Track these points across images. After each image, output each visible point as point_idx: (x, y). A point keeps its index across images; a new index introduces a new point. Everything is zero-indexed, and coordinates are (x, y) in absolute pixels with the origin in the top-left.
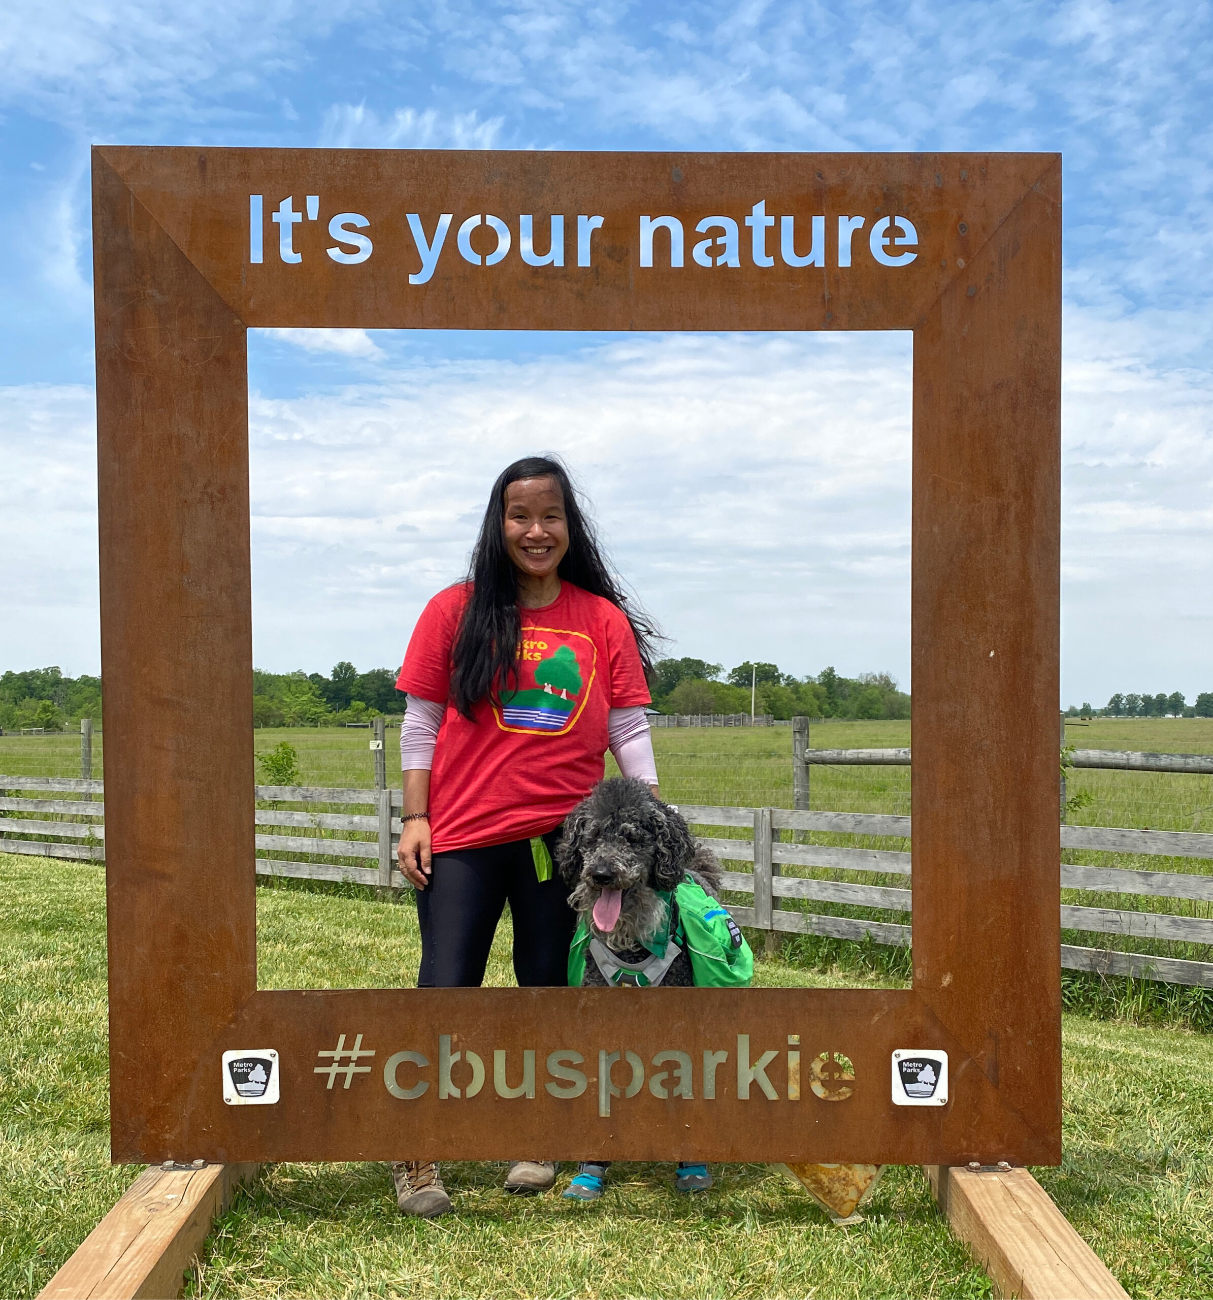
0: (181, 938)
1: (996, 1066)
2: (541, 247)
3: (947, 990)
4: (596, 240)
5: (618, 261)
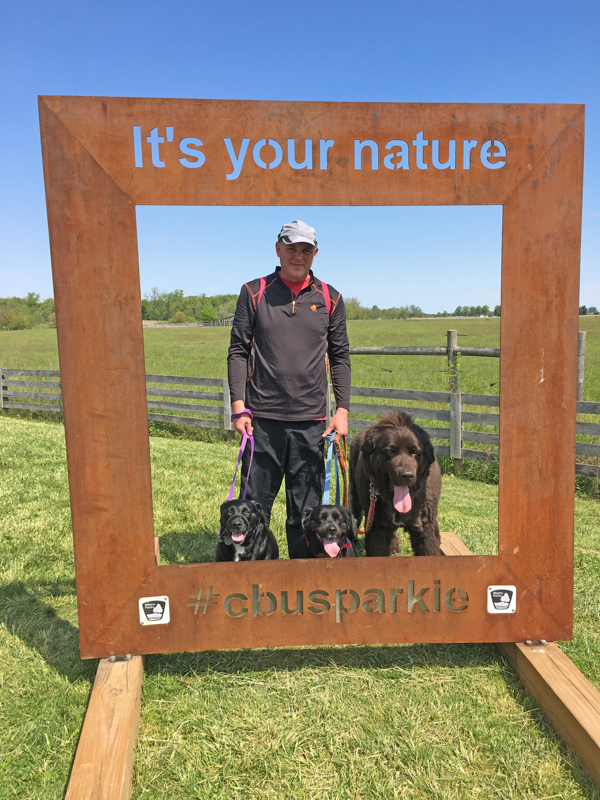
0: (114, 541)
1: (540, 592)
2: (300, 158)
3: (516, 555)
4: (330, 154)
5: (343, 166)
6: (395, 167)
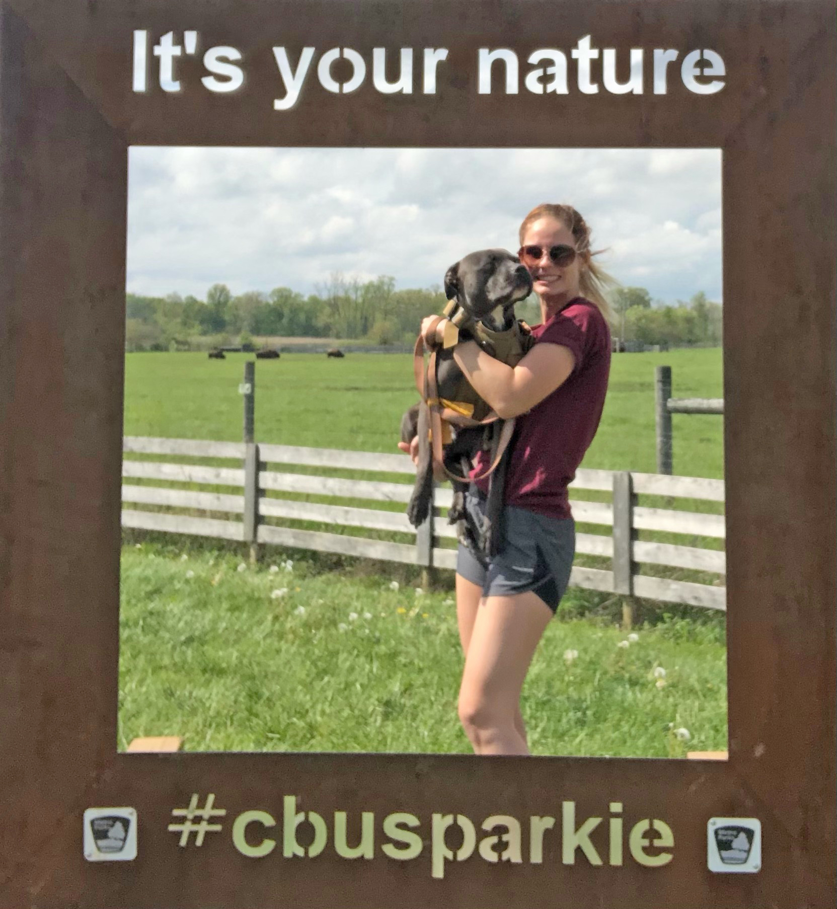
2: (392, 75)
3: (759, 761)
4: (441, 70)
5: (460, 89)
6: (545, 89)
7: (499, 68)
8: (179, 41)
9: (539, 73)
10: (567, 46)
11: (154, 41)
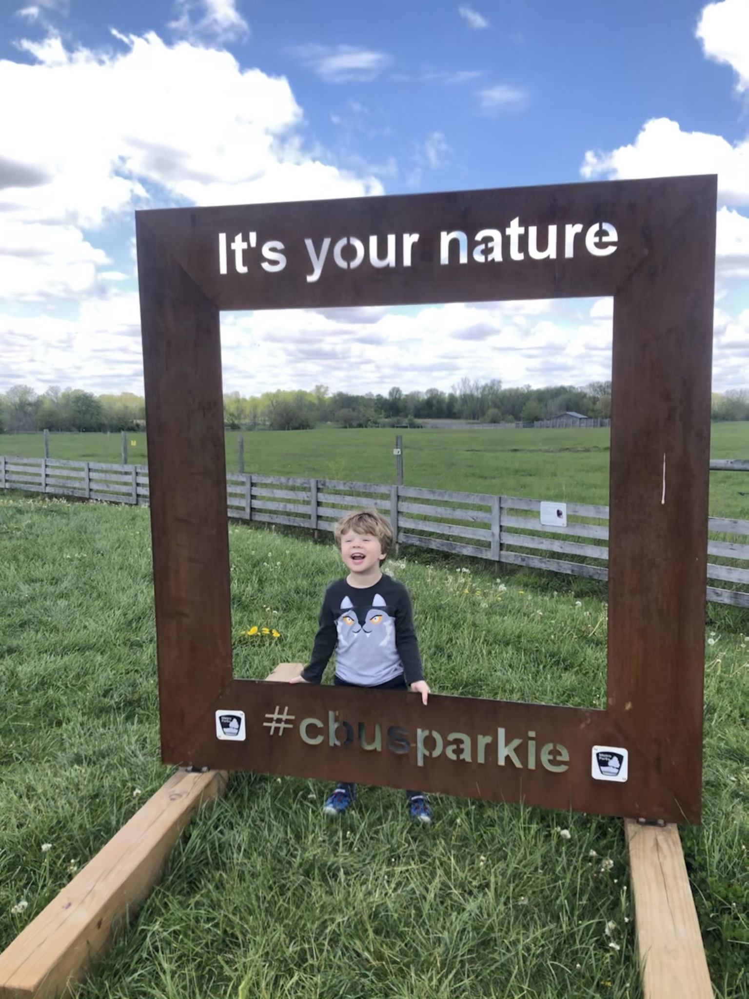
0: (194, 648)
1: (658, 760)
2: (382, 254)
3: (629, 712)
4: (415, 249)
5: (427, 261)
6: (486, 258)
7: (454, 245)
8: (246, 239)
9: (483, 247)
10: (502, 226)
11: (230, 240)
